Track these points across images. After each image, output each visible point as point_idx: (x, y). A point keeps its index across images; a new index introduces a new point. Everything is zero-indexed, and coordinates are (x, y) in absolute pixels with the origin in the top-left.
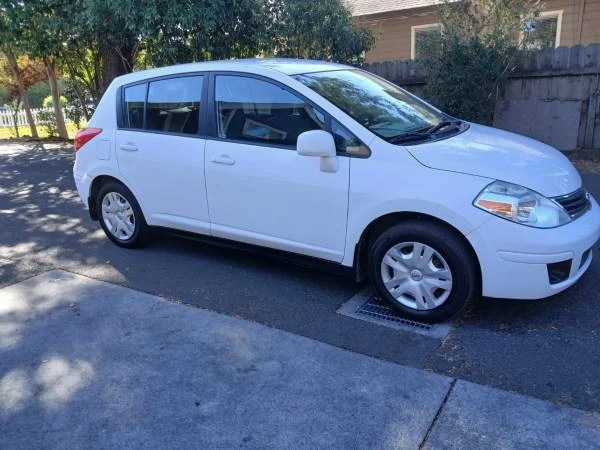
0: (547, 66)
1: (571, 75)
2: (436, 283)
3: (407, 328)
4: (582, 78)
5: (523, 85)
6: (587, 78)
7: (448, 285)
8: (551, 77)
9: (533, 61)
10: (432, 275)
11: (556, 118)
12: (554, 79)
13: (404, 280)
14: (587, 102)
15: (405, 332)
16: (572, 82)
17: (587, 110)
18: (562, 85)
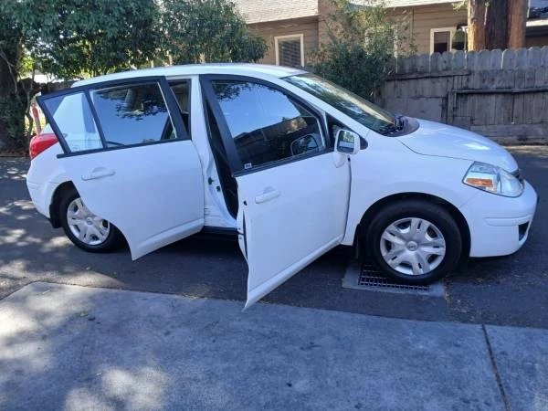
0: (414, 70)
1: (432, 77)
2: (431, 250)
3: (410, 292)
4: (440, 79)
5: (396, 86)
6: (445, 80)
7: (441, 251)
8: (417, 79)
9: (402, 66)
10: (428, 244)
11: (423, 112)
12: (420, 80)
13: (402, 251)
14: (446, 98)
15: (409, 295)
16: (434, 83)
17: (447, 104)
18: (426, 85)
